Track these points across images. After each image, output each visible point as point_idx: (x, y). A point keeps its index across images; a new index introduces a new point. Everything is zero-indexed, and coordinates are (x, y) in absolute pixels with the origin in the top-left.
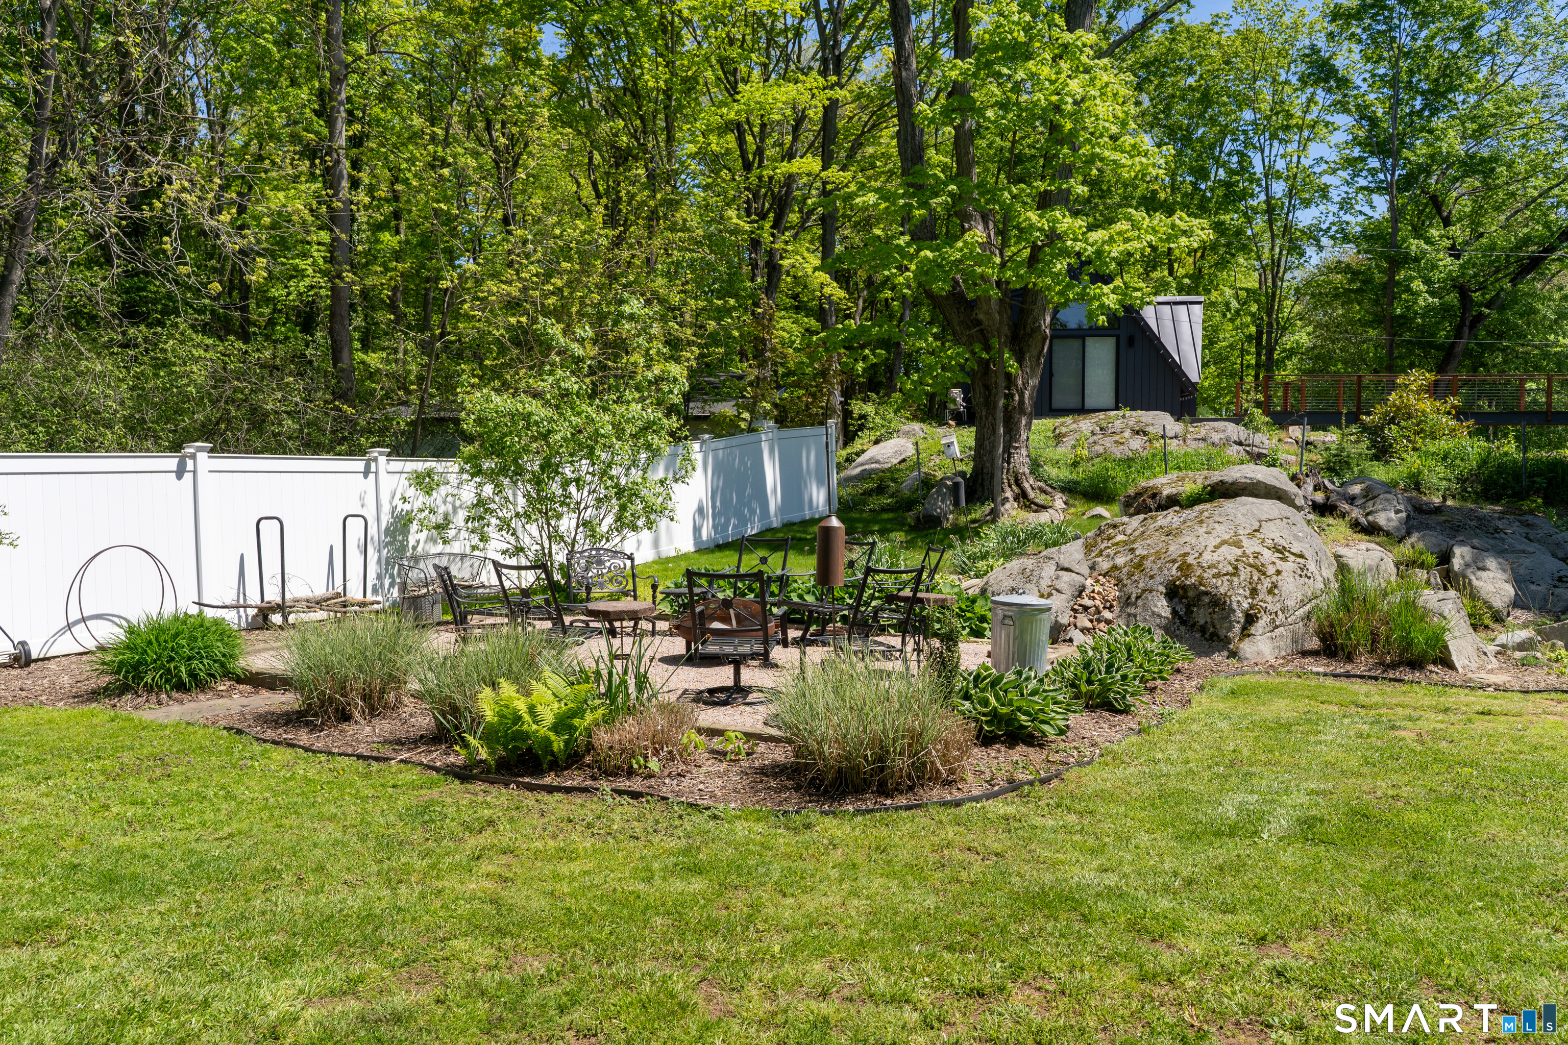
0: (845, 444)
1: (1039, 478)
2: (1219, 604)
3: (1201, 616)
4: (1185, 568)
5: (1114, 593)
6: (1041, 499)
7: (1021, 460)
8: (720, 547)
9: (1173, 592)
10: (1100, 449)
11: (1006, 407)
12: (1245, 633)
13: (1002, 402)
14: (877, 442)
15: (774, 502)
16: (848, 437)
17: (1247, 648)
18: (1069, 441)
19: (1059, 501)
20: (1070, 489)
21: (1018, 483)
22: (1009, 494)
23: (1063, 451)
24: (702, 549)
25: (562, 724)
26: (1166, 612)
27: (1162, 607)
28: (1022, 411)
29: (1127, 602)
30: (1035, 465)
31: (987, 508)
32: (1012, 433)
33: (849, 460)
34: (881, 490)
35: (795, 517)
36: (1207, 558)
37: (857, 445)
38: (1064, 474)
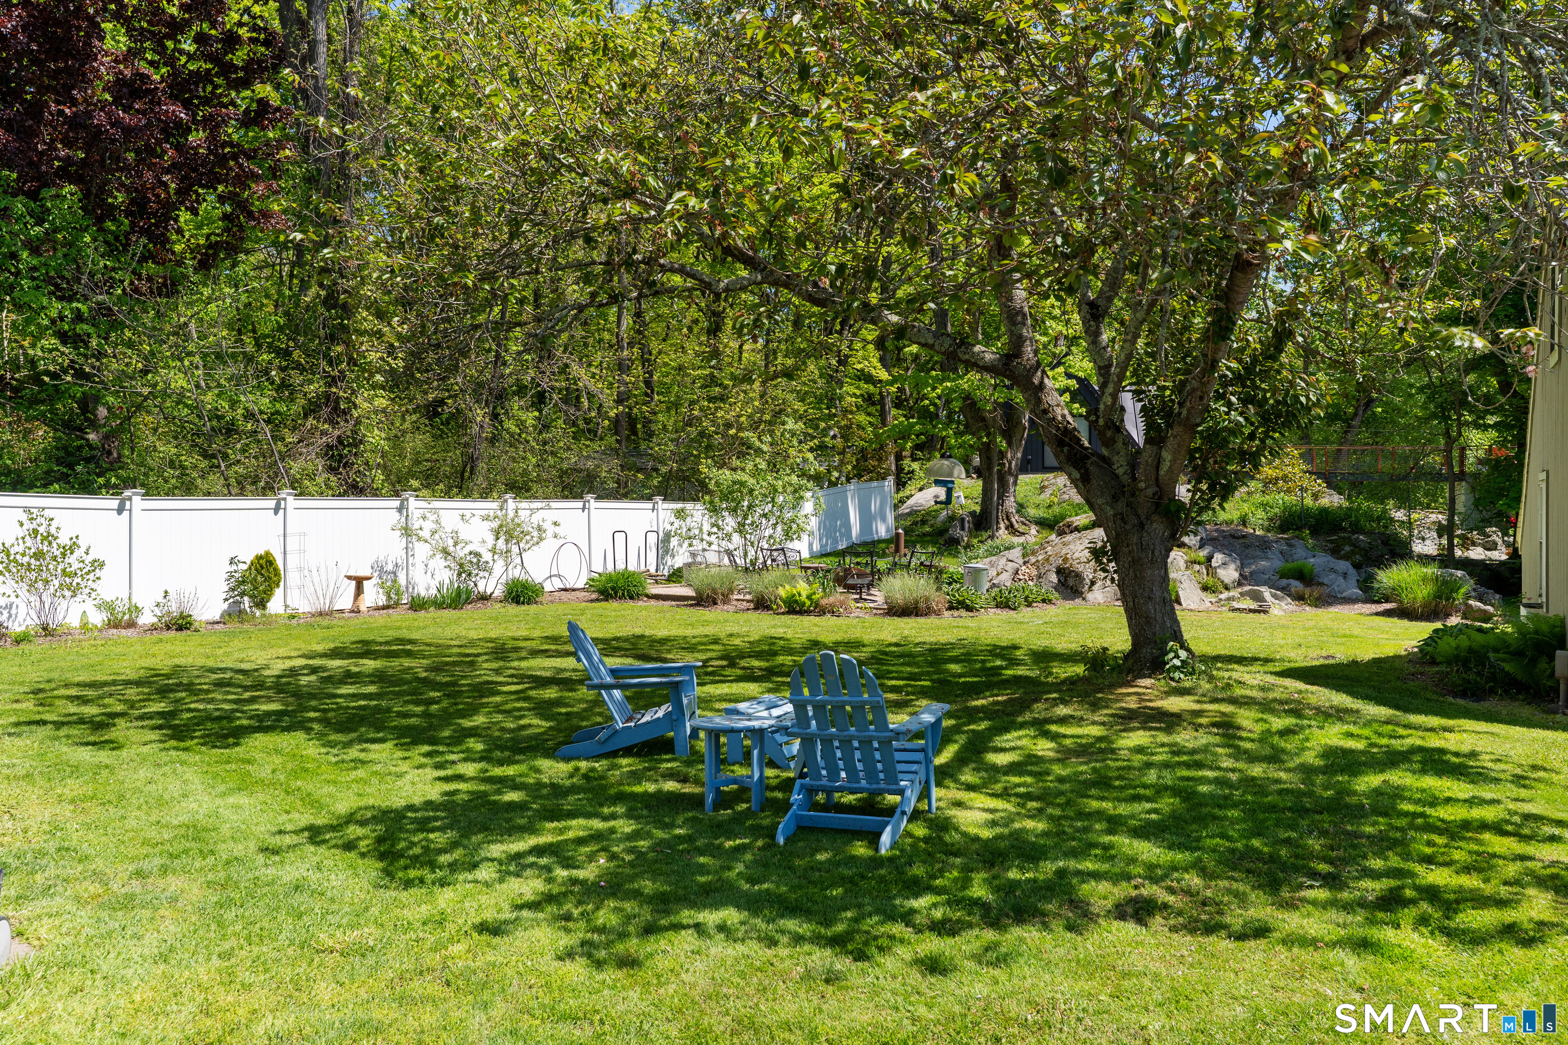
0: (898, 491)
1: (1022, 515)
2: (1078, 576)
3: (1071, 582)
4: (1065, 560)
5: (1035, 573)
6: (1022, 529)
7: (1010, 504)
8: (827, 555)
9: (1060, 571)
10: (1066, 497)
11: (999, 471)
12: (1090, 589)
13: (996, 468)
14: (921, 490)
15: (855, 530)
16: (900, 484)
17: (1090, 596)
18: (1049, 492)
19: (1033, 530)
20: (1043, 523)
21: (1008, 519)
22: (1002, 525)
23: (1045, 497)
24: (813, 556)
25: (809, 597)
26: (1055, 580)
27: (1054, 578)
28: (1010, 473)
29: (1040, 576)
30: (1021, 507)
31: (989, 533)
32: (1004, 488)
33: (902, 501)
34: (924, 522)
35: (868, 539)
36: (1077, 555)
37: (907, 492)
38: (1041, 513)
